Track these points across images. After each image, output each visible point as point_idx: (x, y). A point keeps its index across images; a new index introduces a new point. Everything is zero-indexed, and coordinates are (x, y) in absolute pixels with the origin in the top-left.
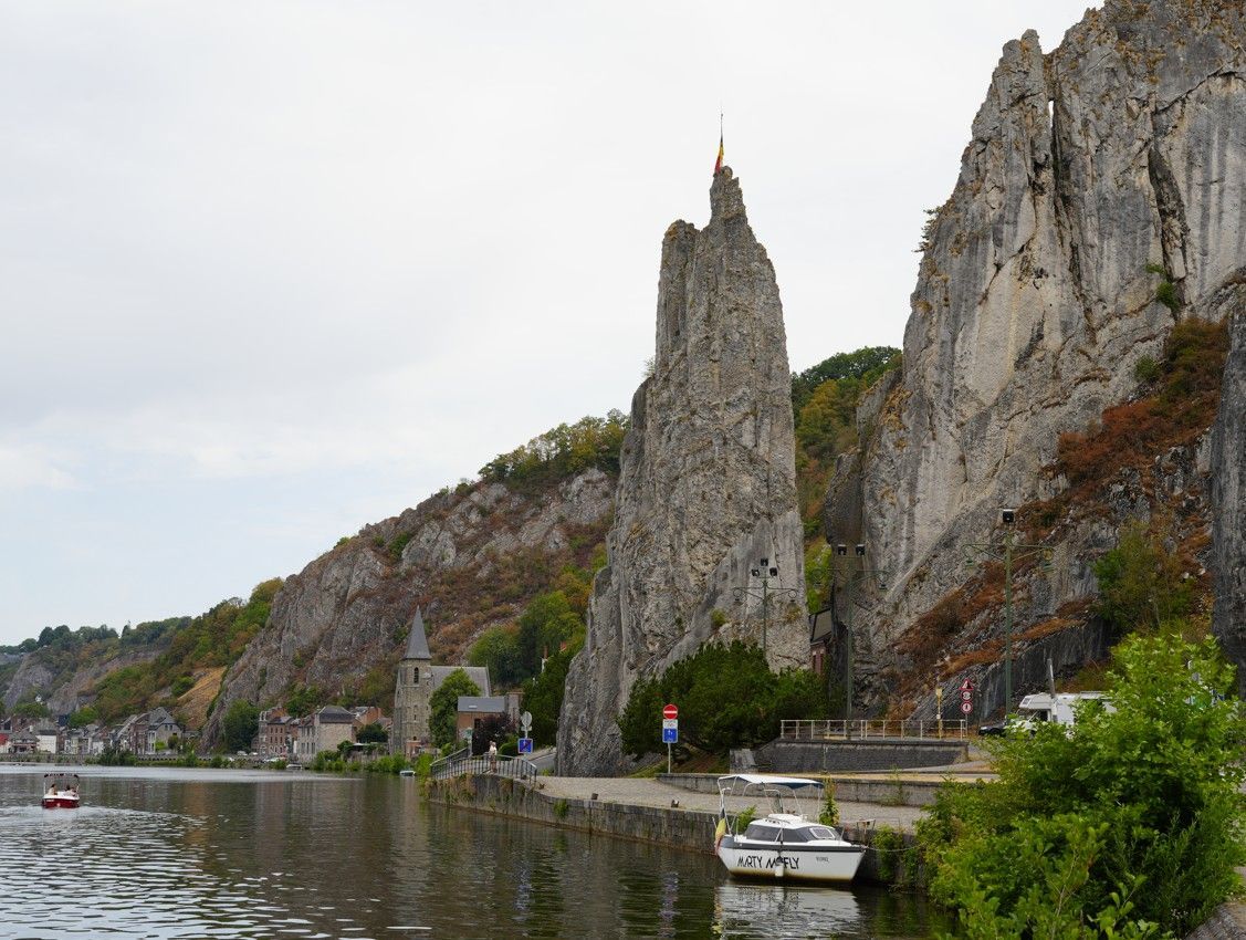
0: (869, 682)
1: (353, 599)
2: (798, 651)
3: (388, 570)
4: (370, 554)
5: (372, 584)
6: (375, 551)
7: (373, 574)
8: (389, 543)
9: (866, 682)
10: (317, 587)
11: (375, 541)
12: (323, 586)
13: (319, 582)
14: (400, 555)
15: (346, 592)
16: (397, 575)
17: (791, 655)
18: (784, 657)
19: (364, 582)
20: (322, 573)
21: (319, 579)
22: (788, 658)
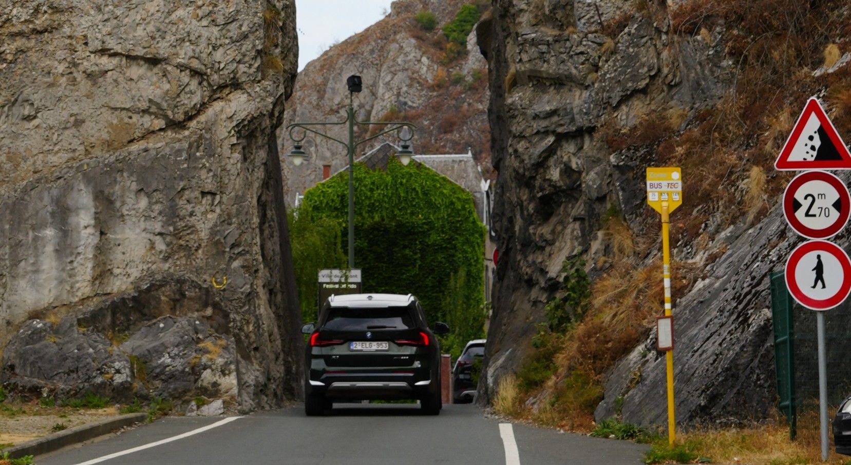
0: (567, 171)
1: (380, 126)
2: (196, 27)
3: (442, 72)
4: (409, 44)
5: (416, 100)
6: (417, 38)
7: (415, 80)
8: (443, 23)
9: (555, 174)
10: (318, 107)
11: (418, 20)
12: (327, 103)
13: (321, 97)
14: (463, 44)
15: (369, 113)
16: (459, 80)
17: (163, 48)
18: (131, 58)
19: (399, 94)
20: (326, 82)
21: (321, 93)
22: (154, 61)
